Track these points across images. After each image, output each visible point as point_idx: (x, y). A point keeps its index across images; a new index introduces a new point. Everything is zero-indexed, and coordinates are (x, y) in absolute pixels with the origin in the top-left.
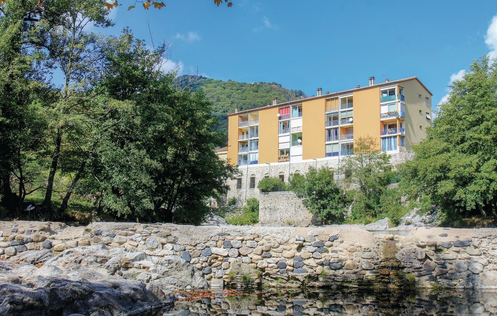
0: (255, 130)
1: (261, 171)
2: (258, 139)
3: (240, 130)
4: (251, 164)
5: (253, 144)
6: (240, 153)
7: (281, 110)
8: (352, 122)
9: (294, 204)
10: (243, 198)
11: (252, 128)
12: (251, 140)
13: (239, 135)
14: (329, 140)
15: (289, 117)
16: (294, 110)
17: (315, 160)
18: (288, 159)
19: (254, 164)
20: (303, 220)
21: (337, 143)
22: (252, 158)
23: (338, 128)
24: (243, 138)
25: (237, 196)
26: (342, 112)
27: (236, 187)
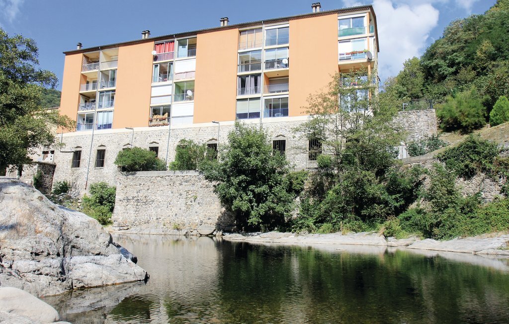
0: (110, 77)
1: (116, 140)
2: (114, 91)
3: (84, 76)
4: (99, 128)
5: (105, 99)
6: (81, 112)
7: (158, 47)
8: (287, 65)
9: (184, 194)
10: (81, 182)
11: (104, 74)
12: (101, 92)
13: (80, 84)
14: (243, 92)
15: (173, 57)
16: (181, 47)
17: (217, 125)
18: (166, 122)
19: (104, 128)
20: (202, 222)
21: (259, 98)
22: (100, 119)
23: (260, 75)
24: (87, 89)
25: (69, 180)
26: (267, 50)
27: (71, 164)
